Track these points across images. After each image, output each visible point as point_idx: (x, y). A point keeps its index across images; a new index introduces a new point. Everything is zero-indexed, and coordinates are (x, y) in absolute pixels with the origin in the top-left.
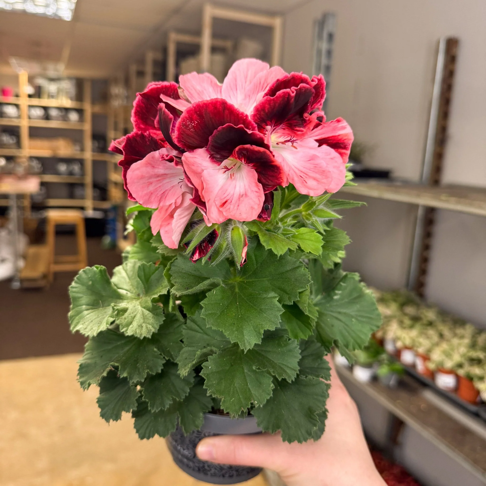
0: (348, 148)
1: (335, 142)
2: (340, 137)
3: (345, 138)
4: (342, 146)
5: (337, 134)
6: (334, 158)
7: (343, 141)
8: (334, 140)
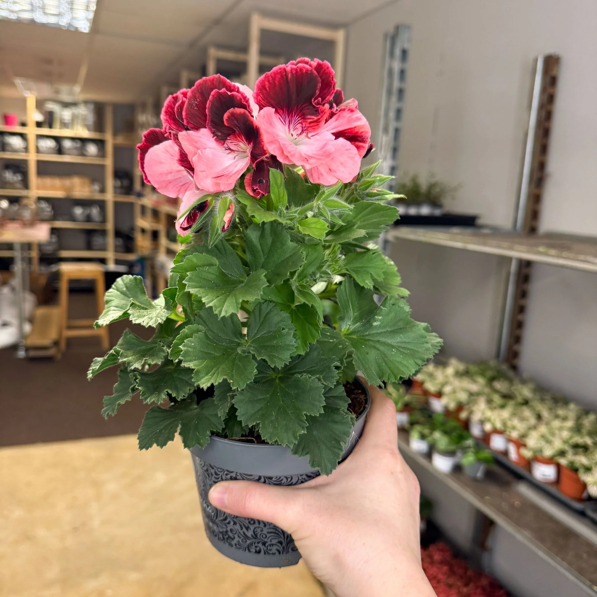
0: (365, 141)
1: (352, 135)
2: (356, 130)
3: (362, 130)
4: (359, 139)
5: (353, 126)
6: (350, 149)
7: (360, 133)
8: (351, 133)
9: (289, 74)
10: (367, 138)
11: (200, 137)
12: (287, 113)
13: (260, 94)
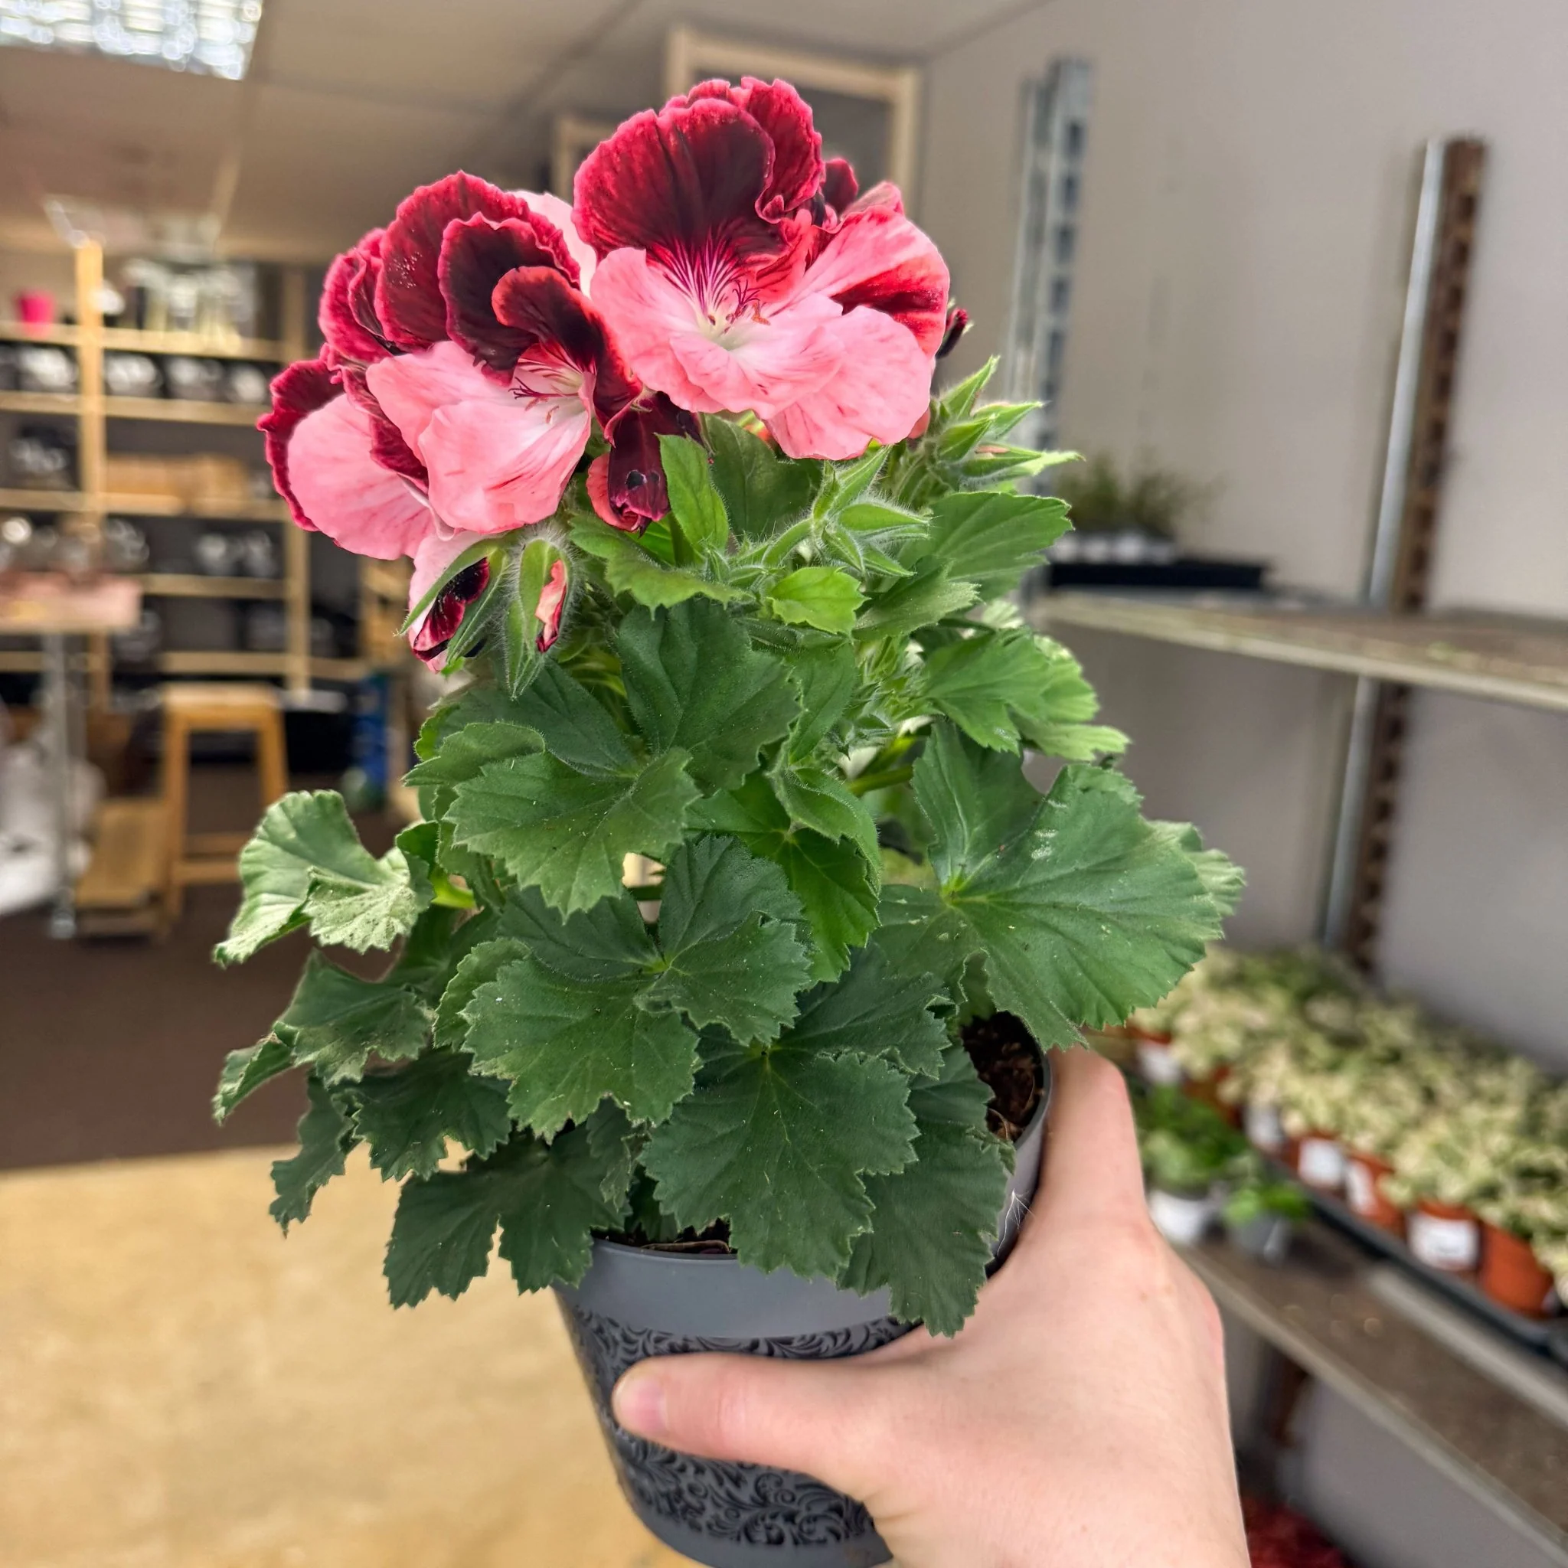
0: (937, 305)
1: (892, 291)
2: (904, 276)
3: (920, 273)
4: (918, 301)
5: (892, 265)
6: (892, 337)
7: (918, 283)
8: (889, 285)
9: (668, 137)
10: (941, 294)
11: (437, 370)
12: (686, 255)
13: (594, 211)
